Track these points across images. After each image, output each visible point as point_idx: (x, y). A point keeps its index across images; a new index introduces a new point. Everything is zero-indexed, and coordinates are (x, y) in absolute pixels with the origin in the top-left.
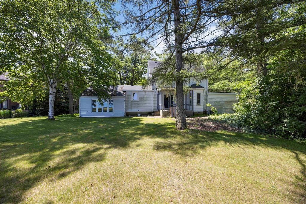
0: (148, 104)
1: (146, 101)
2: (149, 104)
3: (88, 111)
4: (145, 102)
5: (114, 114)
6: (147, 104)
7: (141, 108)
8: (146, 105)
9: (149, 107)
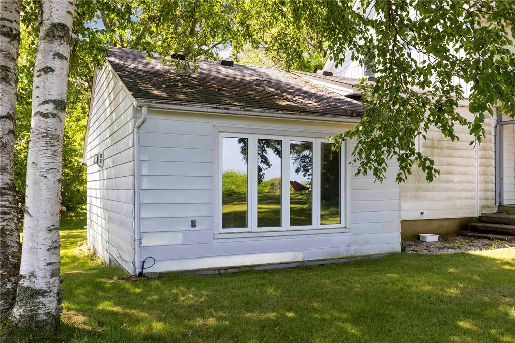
0: (461, 174)
1: (451, 160)
2: (464, 178)
3: (193, 224)
4: (450, 165)
5: (346, 237)
6: (456, 178)
7: (432, 199)
8: (452, 181)
9: (465, 194)
